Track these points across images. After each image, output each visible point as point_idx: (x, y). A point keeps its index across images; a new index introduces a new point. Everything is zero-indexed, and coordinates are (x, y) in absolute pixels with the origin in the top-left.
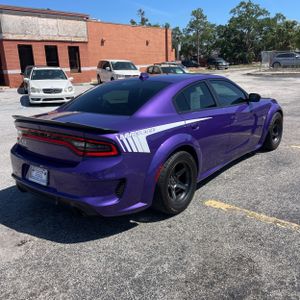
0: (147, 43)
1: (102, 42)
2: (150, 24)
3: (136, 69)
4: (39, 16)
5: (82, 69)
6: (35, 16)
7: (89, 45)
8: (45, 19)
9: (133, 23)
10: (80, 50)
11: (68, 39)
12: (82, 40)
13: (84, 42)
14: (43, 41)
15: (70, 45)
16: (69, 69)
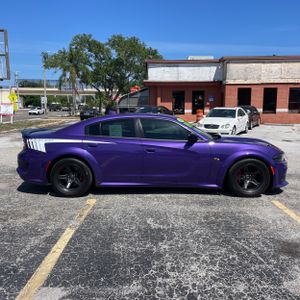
16: (287, 110)
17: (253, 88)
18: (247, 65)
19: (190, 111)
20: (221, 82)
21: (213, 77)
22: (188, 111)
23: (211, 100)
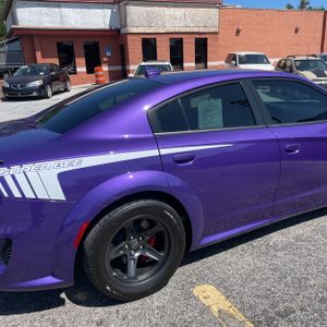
0: (296, 31)
1: (238, 32)
2: (310, 8)
3: (269, 63)
4: (166, 6)
5: (209, 63)
6: (162, 6)
7: (220, 36)
8: (172, 9)
9: (290, 7)
10: (209, 42)
11: (196, 30)
12: (212, 30)
13: (214, 33)
14: (167, 33)
15: (198, 36)
16: (193, 64)
17: (158, 38)
18: (149, 9)
19: (84, 69)
20: (119, 31)
21: (108, 23)
22: (82, 69)
23: (109, 54)
